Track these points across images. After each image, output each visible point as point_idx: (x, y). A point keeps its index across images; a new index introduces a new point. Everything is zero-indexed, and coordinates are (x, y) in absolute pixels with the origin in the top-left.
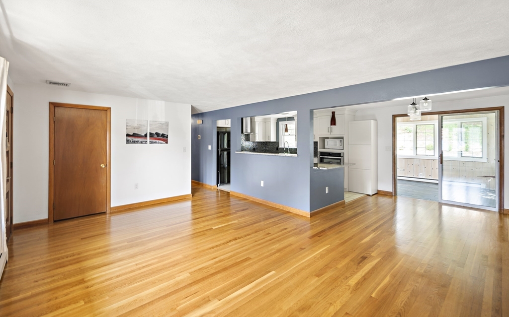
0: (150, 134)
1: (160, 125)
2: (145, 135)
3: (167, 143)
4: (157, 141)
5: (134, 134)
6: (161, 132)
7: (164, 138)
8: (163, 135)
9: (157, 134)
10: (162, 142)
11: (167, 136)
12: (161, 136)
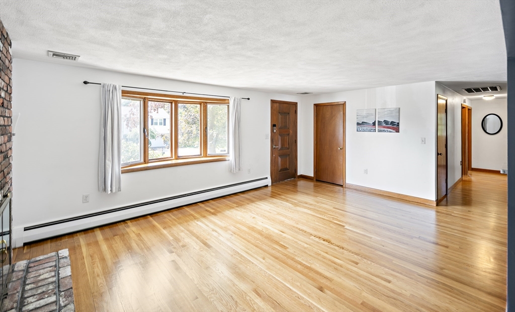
0: (379, 121)
1: (389, 112)
2: (373, 123)
3: (398, 131)
4: (386, 129)
5: (362, 122)
6: (390, 120)
7: (395, 126)
8: (392, 123)
9: (386, 122)
10: (391, 130)
11: (398, 123)
12: (390, 124)
